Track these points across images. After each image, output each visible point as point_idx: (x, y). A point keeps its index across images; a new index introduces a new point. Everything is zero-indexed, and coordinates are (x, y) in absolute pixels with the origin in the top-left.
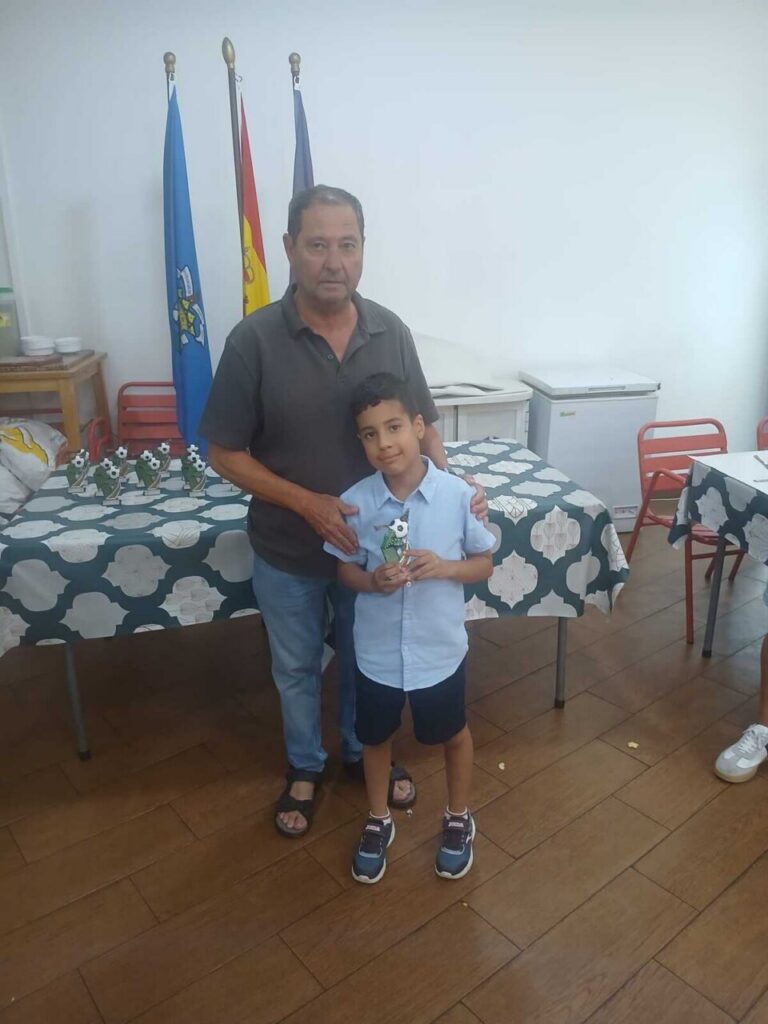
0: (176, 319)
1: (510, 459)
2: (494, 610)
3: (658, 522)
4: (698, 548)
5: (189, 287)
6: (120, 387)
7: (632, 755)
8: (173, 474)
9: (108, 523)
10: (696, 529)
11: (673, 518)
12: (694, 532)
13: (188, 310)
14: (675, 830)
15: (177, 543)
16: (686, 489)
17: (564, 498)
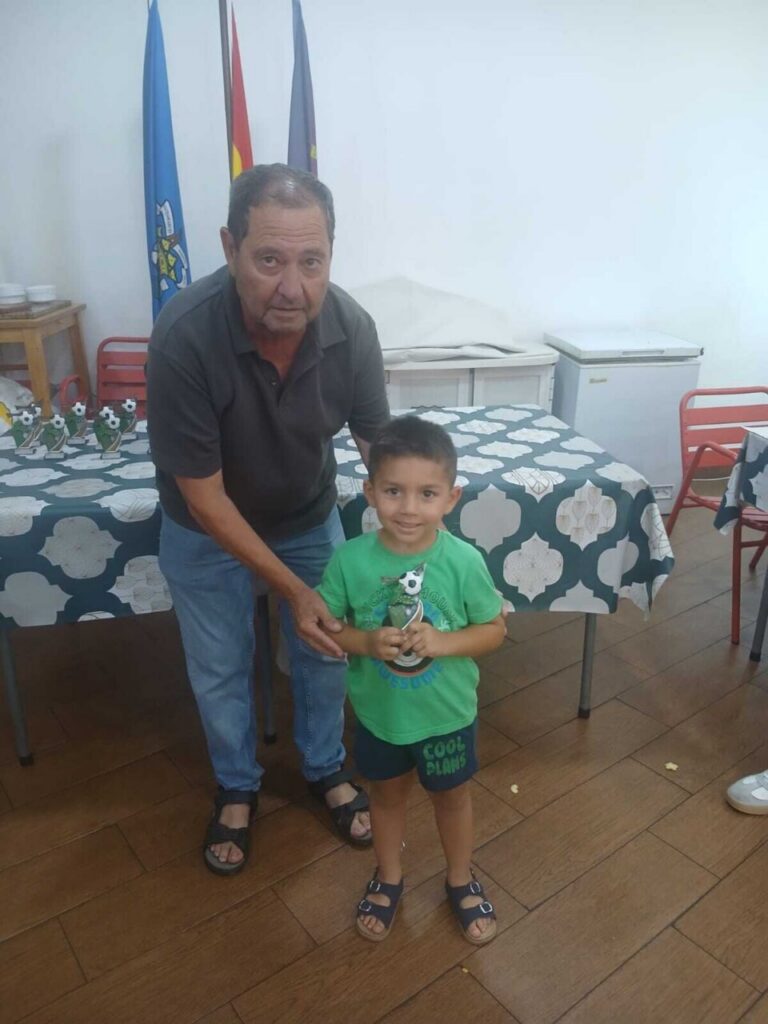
0: (155, 262)
1: (533, 427)
2: (510, 603)
3: (702, 504)
4: (748, 534)
5: (169, 225)
6: (101, 341)
7: (670, 778)
8: (139, 436)
9: (49, 490)
10: (749, 512)
11: (720, 499)
12: (744, 516)
13: (169, 252)
14: (725, 877)
15: (128, 515)
16: (738, 465)
17: (598, 471)
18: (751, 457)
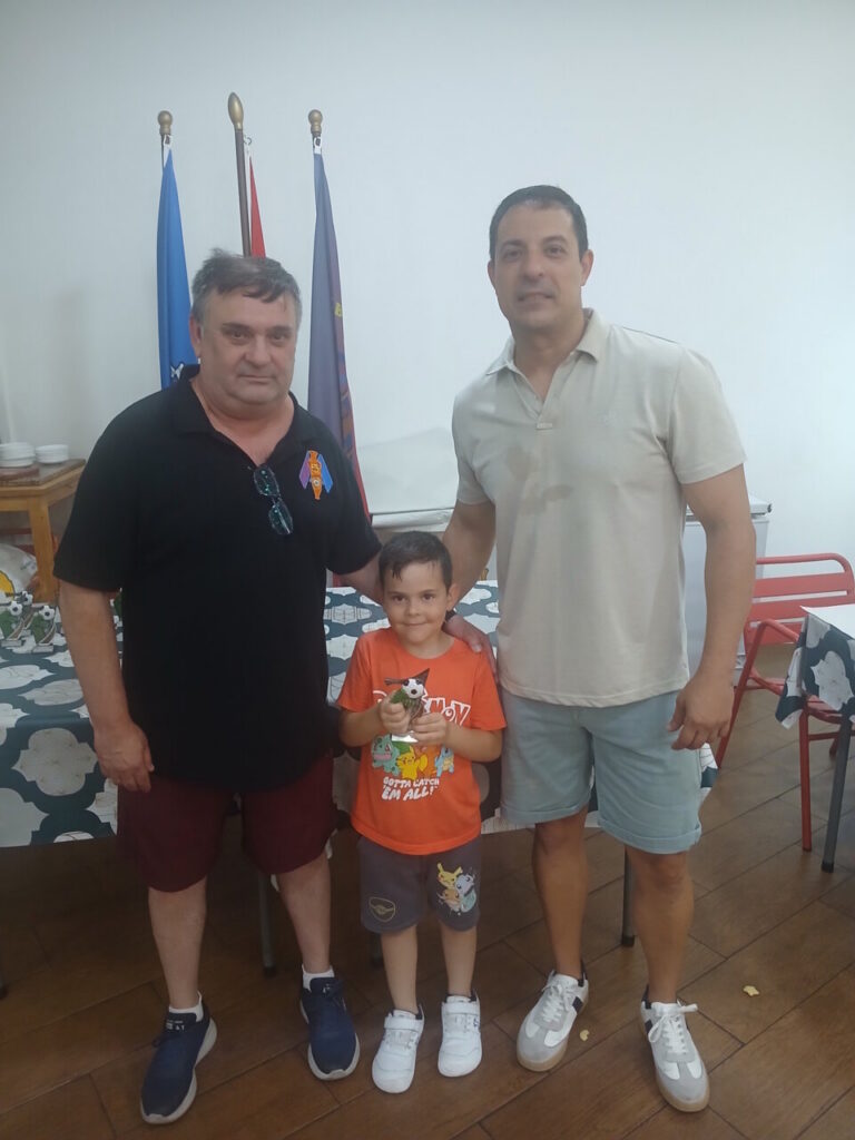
10: (812, 701)
12: (810, 705)
16: (799, 650)
18: (812, 642)
